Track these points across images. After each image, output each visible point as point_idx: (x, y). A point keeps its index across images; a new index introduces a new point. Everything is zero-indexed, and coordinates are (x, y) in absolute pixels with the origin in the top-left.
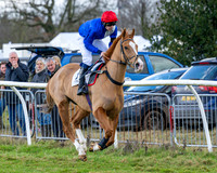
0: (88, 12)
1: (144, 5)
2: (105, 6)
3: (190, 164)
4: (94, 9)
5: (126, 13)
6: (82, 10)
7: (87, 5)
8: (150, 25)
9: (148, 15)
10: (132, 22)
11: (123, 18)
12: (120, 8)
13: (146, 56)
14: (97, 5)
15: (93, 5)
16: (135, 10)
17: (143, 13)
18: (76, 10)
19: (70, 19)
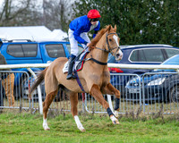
0: (21, 11)
1: (62, 6)
2: (33, 7)
3: (97, 126)
4: (25, 9)
5: (49, 12)
6: (16, 10)
7: (20, 6)
8: (67, 22)
9: (66, 13)
10: (54, 19)
11: (47, 16)
12: (45, 8)
13: (64, 45)
14: (28, 7)
15: (24, 6)
16: (56, 10)
17: (62, 12)
18: (12, 10)
19: (7, 16)
